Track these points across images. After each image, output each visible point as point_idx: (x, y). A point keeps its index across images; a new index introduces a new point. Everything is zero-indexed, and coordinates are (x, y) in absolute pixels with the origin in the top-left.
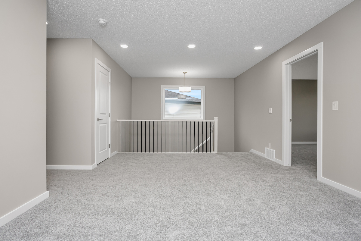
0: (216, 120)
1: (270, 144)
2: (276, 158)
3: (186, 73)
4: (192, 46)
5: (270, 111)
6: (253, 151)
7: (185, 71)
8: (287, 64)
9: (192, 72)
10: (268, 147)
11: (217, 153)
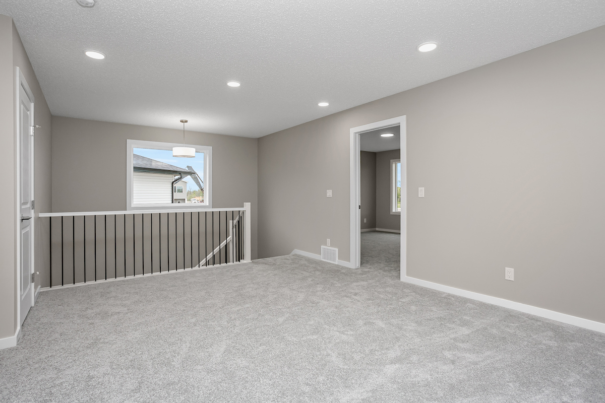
0: (247, 208)
1: (328, 241)
2: (339, 259)
3: (186, 122)
4: (234, 84)
5: (329, 193)
6: (297, 252)
7: (184, 119)
8: (356, 133)
9: (198, 122)
10: (326, 244)
11: (250, 261)
